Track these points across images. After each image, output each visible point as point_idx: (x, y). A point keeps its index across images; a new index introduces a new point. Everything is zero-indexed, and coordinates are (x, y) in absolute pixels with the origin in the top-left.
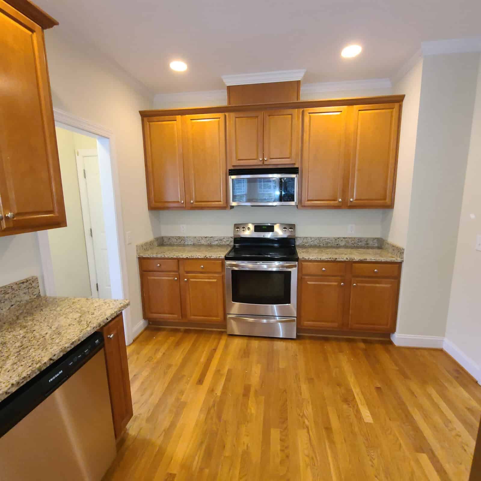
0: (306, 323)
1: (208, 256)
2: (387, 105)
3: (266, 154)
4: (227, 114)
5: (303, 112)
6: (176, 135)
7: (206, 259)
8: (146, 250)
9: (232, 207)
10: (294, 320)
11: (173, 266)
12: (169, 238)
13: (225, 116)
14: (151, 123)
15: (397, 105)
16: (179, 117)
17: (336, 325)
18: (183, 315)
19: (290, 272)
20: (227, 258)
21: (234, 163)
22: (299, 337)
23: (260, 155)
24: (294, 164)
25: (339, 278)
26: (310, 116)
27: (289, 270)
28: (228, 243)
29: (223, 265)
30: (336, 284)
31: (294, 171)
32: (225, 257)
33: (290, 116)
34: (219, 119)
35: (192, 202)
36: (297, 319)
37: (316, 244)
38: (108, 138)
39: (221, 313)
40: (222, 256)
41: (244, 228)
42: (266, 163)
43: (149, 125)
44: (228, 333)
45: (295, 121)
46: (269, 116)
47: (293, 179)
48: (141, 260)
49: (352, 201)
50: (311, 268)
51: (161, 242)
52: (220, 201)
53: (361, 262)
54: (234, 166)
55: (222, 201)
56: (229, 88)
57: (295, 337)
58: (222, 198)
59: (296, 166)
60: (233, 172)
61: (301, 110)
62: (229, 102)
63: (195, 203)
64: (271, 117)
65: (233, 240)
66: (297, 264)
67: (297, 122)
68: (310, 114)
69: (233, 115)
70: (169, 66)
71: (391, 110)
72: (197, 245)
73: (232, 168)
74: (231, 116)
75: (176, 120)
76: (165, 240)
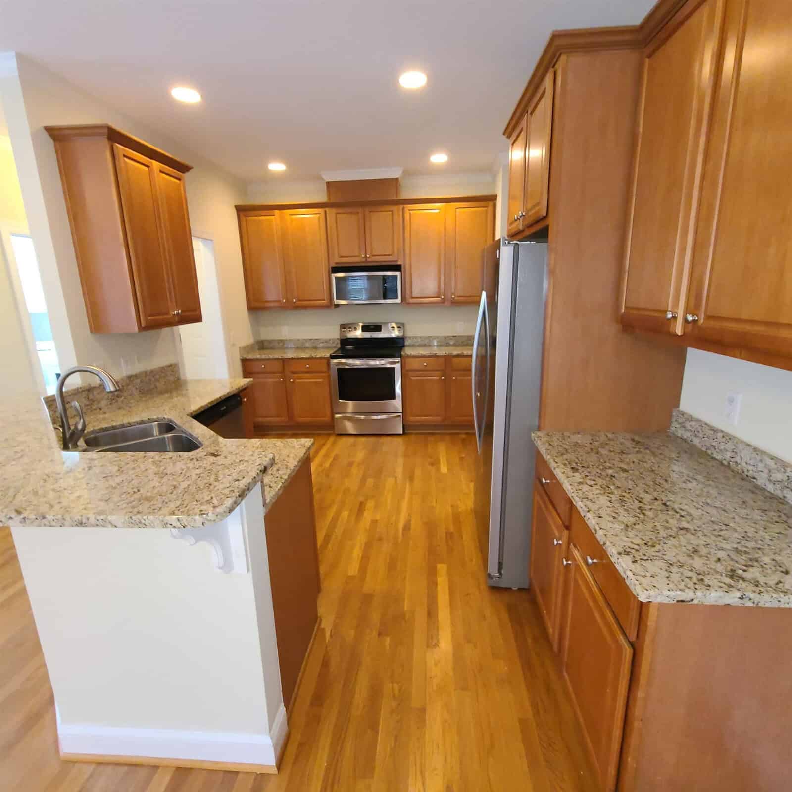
0: (412, 419)
1: (313, 355)
2: (482, 204)
3: (369, 251)
4: (327, 210)
5: (403, 209)
6: (275, 231)
7: (311, 359)
8: (248, 353)
9: (337, 306)
10: (400, 416)
11: (278, 367)
12: (270, 341)
13: (325, 212)
14: (248, 218)
15: (491, 204)
16: (277, 212)
17: (439, 418)
18: (291, 416)
19: (393, 369)
20: (332, 357)
21: (336, 260)
22: (404, 433)
23: (363, 252)
24: (397, 261)
25: (439, 372)
26: (410, 214)
27: (392, 366)
28: (334, 345)
29: (328, 364)
30: (438, 378)
31: (397, 268)
32: (331, 356)
33: (390, 213)
34: (318, 215)
35: (294, 301)
36: (403, 414)
37: (426, 343)
38: (212, 240)
39: (328, 413)
40: (328, 355)
41: (350, 328)
42: (369, 260)
43: (246, 221)
44: (336, 432)
45: (396, 217)
46: (370, 212)
47: (396, 277)
48: (244, 362)
49: (453, 298)
50: (414, 364)
51: (262, 345)
52: (324, 300)
53: (458, 356)
54: (337, 263)
55: (326, 299)
56: (328, 183)
57: (402, 433)
58: (326, 296)
59: (399, 263)
60: (336, 270)
61: (401, 207)
62: (329, 199)
63: (297, 302)
64: (372, 213)
65: (339, 342)
66: (400, 360)
67: (398, 218)
68: (411, 212)
69: (334, 211)
70: (267, 167)
71: (486, 208)
72: (300, 347)
73: (334, 265)
74: (331, 212)
75: (274, 216)
76: (266, 344)
